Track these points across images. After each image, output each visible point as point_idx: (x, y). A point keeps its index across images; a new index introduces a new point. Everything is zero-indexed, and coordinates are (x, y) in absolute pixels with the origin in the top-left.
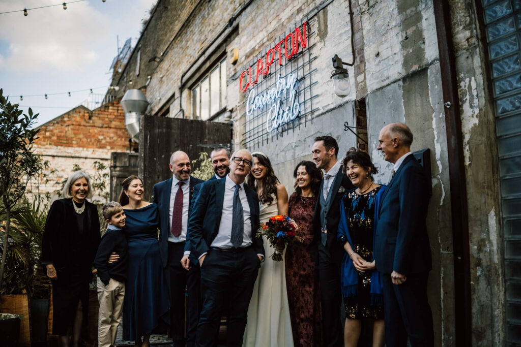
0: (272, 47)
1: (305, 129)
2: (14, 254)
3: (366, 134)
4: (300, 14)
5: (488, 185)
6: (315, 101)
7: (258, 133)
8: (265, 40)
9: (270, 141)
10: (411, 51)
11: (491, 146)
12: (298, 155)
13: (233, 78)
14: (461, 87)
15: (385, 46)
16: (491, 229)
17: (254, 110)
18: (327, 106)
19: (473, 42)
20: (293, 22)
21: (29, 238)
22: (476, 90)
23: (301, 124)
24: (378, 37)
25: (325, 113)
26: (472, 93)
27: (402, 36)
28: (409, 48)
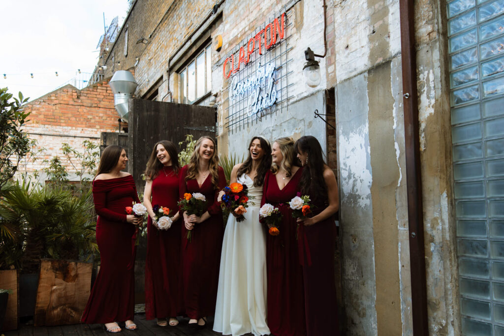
0: (253, 37)
1: (282, 115)
2: (3, 231)
3: (334, 120)
4: (279, 5)
5: (441, 169)
6: (290, 89)
7: (239, 117)
8: (247, 29)
9: (250, 125)
10: (377, 44)
11: (445, 133)
12: (275, 138)
13: (218, 64)
14: (420, 79)
15: (354, 39)
16: (443, 210)
17: (236, 96)
18: (301, 94)
19: (434, 37)
20: (272, 12)
21: (18, 215)
22: (433, 82)
23: (278, 110)
24: (348, 30)
25: (299, 101)
26: (430, 85)
27: (370, 30)
28: (376, 41)
